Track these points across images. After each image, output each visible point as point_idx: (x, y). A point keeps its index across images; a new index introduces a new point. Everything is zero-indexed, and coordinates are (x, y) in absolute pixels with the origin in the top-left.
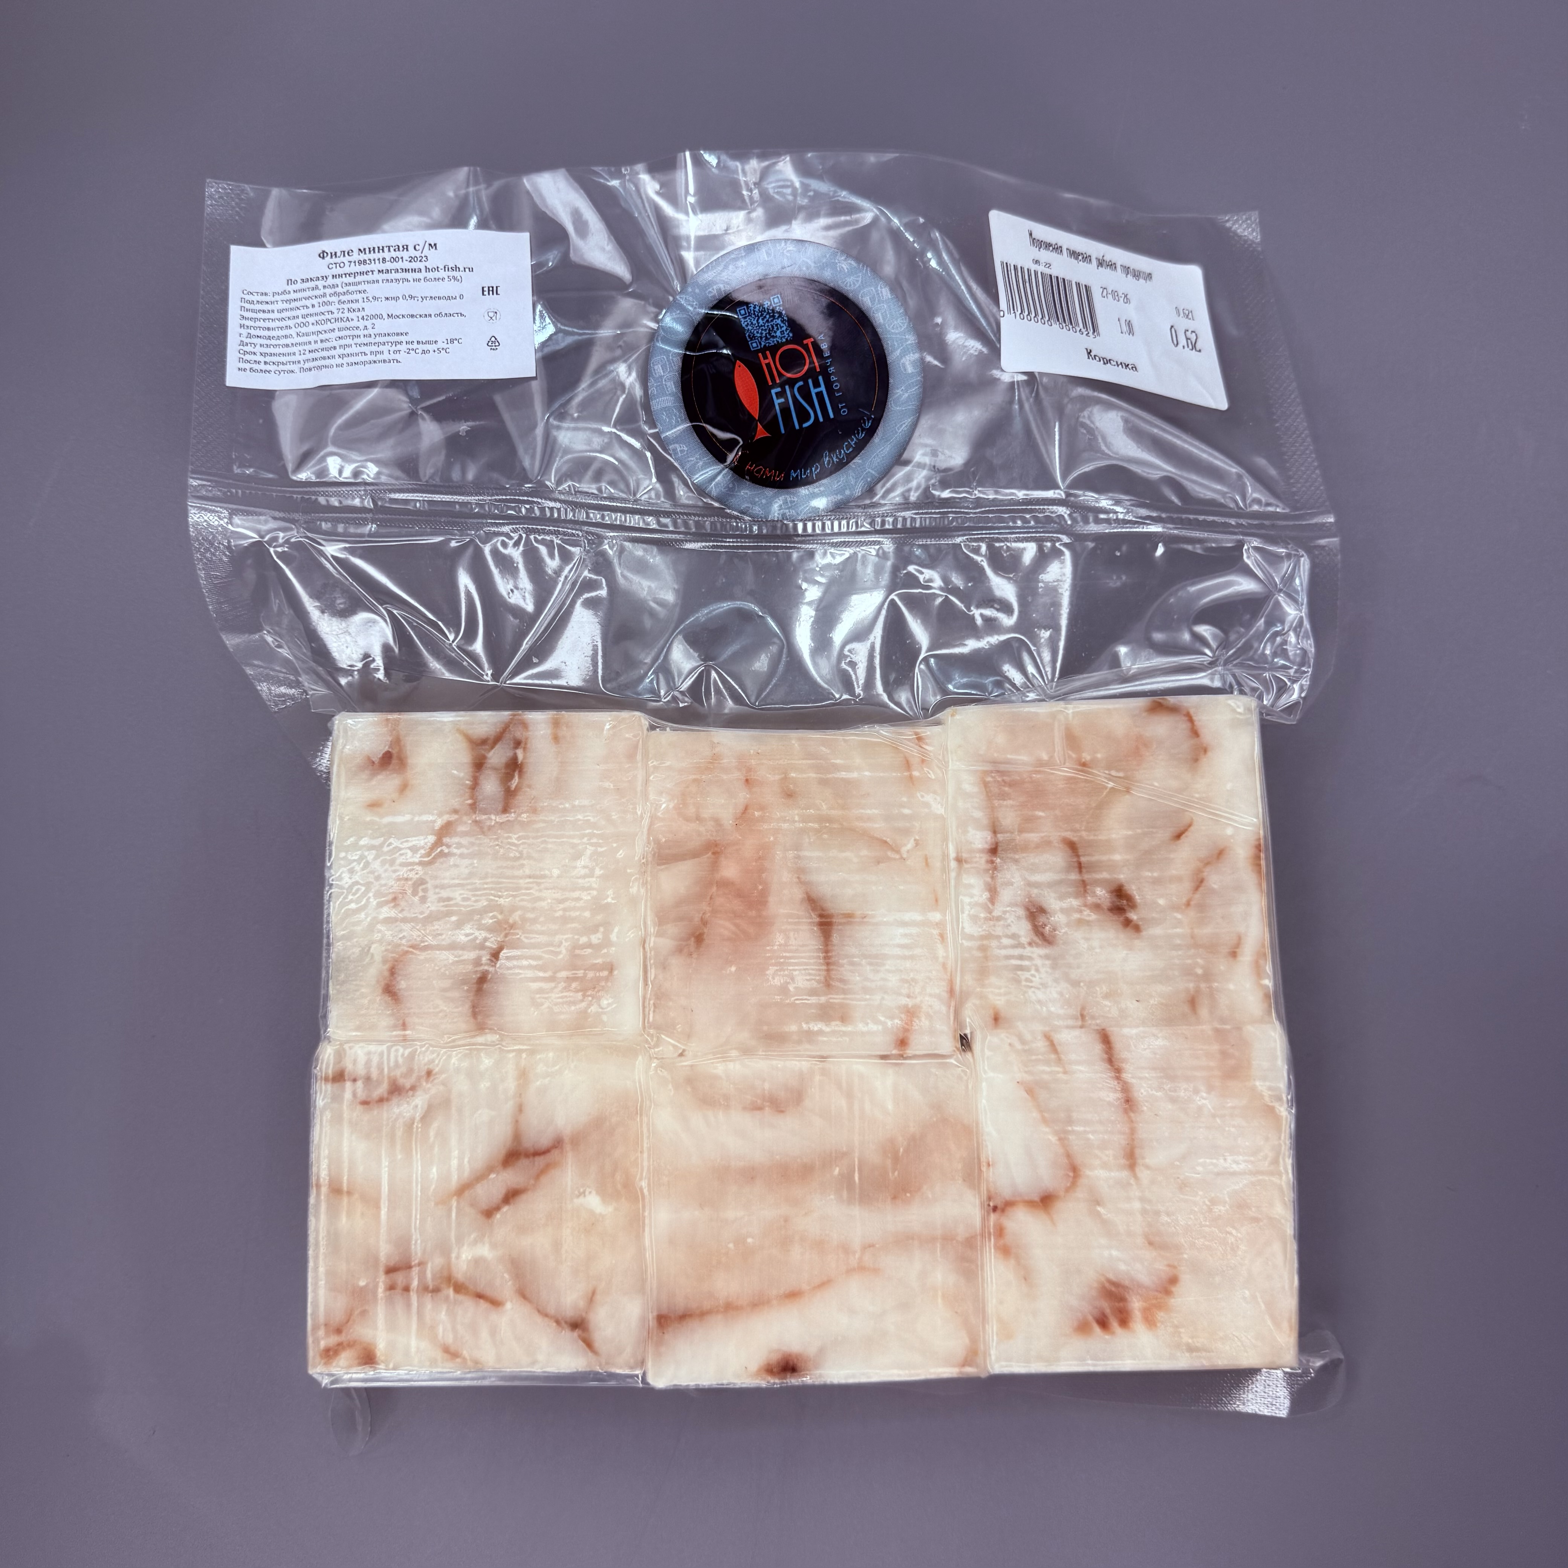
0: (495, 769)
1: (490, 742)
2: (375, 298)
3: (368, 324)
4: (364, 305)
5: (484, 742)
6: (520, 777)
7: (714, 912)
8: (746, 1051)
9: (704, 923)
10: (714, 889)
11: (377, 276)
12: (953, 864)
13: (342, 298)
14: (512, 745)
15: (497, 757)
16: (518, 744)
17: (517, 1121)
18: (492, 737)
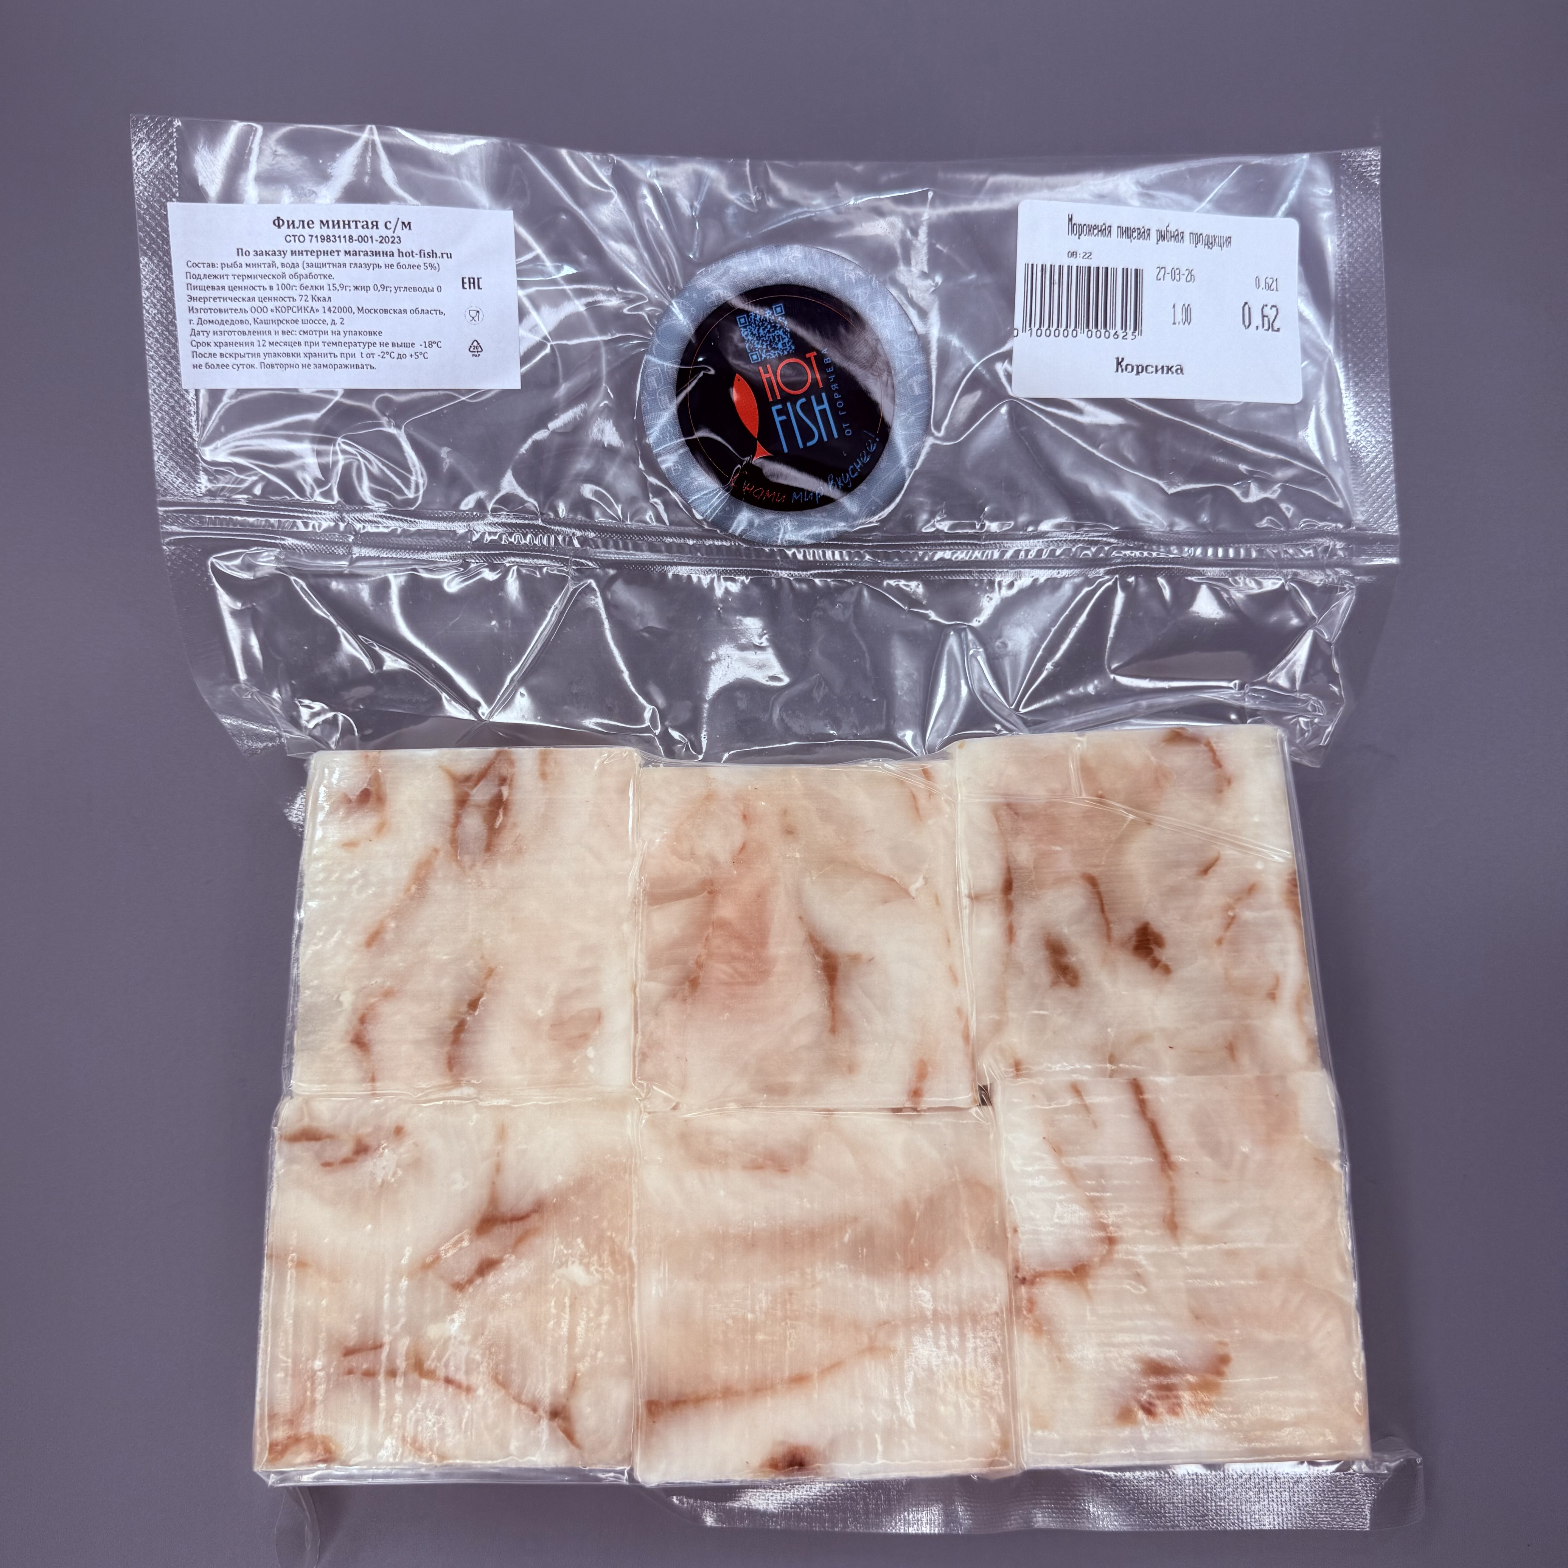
0: (478, 806)
1: (474, 778)
2: (343, 287)
3: (337, 317)
4: (331, 294)
5: (467, 779)
6: (505, 815)
7: (710, 955)
8: (746, 1105)
9: (700, 965)
10: (710, 930)
11: (342, 258)
12: (966, 901)
13: (306, 282)
14: (497, 783)
15: (481, 794)
16: (503, 781)
17: (494, 1183)
18: (476, 774)
